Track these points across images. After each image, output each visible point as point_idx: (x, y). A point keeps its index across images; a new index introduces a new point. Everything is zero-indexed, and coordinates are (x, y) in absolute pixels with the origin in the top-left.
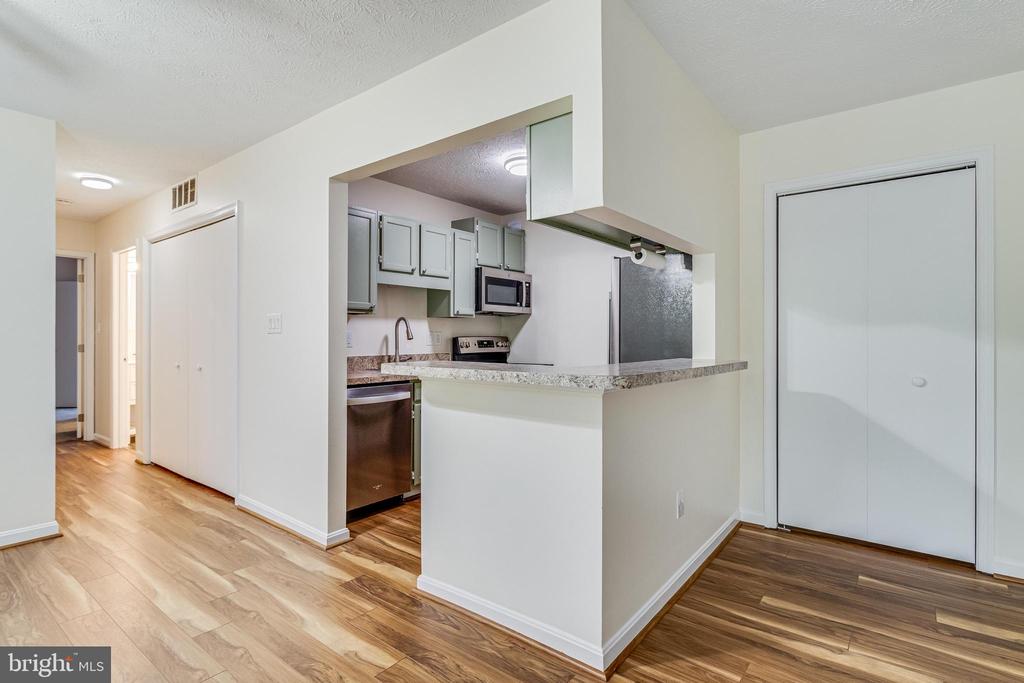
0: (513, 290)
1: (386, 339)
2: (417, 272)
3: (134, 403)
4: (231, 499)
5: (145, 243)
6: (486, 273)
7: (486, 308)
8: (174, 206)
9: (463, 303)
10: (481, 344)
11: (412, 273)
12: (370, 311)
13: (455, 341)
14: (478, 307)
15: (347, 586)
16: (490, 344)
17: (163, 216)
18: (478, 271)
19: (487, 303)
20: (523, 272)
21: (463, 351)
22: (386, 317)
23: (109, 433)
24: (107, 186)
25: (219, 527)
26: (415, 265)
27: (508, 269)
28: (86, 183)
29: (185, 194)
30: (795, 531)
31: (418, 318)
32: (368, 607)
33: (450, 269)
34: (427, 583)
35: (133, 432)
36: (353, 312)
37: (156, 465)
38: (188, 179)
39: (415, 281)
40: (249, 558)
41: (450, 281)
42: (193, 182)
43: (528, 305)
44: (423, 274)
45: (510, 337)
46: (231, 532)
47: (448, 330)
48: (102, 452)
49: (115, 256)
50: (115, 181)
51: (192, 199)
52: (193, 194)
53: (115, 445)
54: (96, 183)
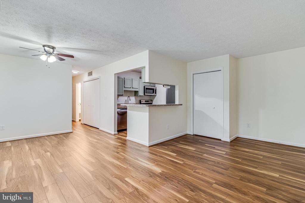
0: (152, 90)
1: (126, 100)
2: (131, 88)
3: (80, 113)
4: (99, 129)
5: (83, 83)
6: (146, 87)
7: (146, 94)
8: (88, 76)
9: (141, 93)
10: (146, 101)
11: (130, 88)
12: (122, 95)
13: (140, 101)
14: (144, 94)
15: (116, 138)
16: (148, 101)
17: (86, 78)
18: (144, 87)
19: (146, 93)
20: (155, 86)
21: (142, 103)
22: (126, 96)
23: (75, 119)
24: (77, 73)
25: (97, 132)
26: (131, 86)
27: (151, 86)
28: (73, 72)
29: (90, 74)
30: (196, 135)
31: (133, 96)
32: (119, 140)
33: (138, 87)
34: (127, 138)
35: (80, 119)
36: (119, 96)
37: (85, 124)
38: (91, 71)
39: (131, 89)
40: (102, 135)
41: (138, 89)
42: (92, 72)
43: (156, 93)
44: (133, 88)
45: (153, 100)
46: (99, 133)
47: (139, 99)
48: (75, 122)
49: (77, 84)
50: (78, 72)
51: (92, 75)
52: (92, 73)
53: (77, 121)
54: (75, 72)
